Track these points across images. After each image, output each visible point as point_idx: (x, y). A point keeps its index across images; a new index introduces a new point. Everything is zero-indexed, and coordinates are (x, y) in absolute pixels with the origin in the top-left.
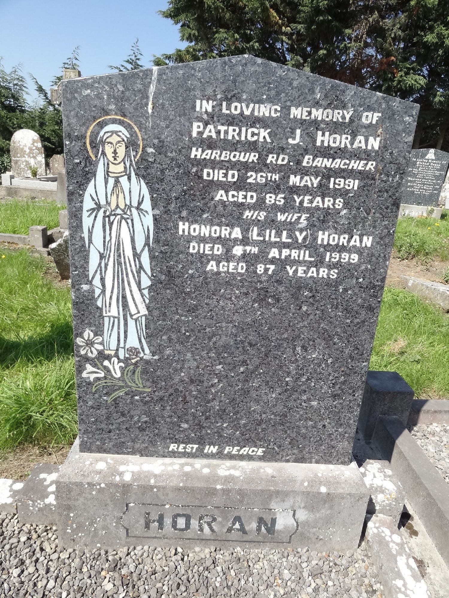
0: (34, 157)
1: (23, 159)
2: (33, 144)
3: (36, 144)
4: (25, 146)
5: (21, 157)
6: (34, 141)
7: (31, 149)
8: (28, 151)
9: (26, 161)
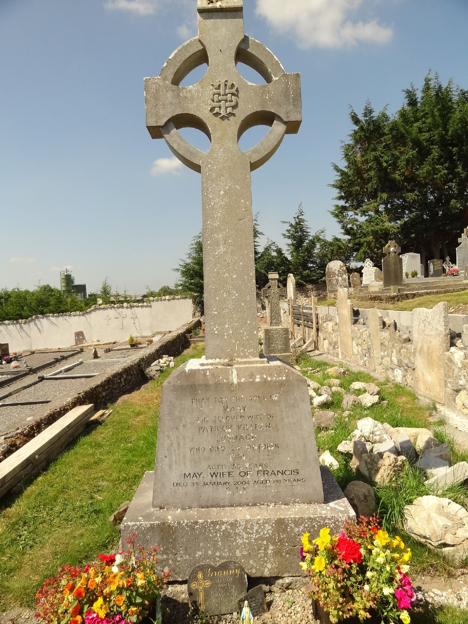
0: (341, 276)
1: (334, 278)
2: (340, 268)
3: (342, 268)
4: (336, 270)
5: (332, 277)
6: (341, 267)
7: (339, 271)
8: (337, 273)
9: (336, 279)
